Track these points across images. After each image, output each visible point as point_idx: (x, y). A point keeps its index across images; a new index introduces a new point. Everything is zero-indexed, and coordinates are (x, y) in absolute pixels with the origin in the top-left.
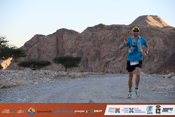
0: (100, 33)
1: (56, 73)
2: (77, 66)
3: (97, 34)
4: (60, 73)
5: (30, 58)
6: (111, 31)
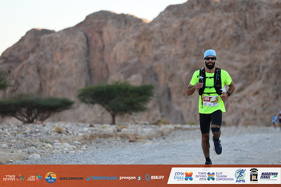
0: (201, 21)
1: (86, 129)
2: (142, 109)
3: (193, 22)
4: (97, 128)
5: (17, 91)
6: (231, 14)
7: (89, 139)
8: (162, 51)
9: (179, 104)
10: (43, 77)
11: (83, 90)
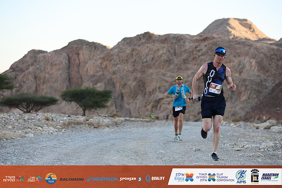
0: (146, 49)
1: (65, 118)
2: (104, 107)
3: (140, 50)
4: (73, 118)
5: (21, 91)
6: (165, 45)
7: (67, 125)
8: (119, 68)
9: (129, 104)
10: (38, 82)
11: (65, 92)
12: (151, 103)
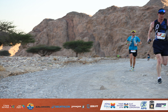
0: (112, 16)
1: (66, 59)
2: (88, 51)
3: (109, 16)
4: (70, 58)
5: (39, 43)
6: (124, 13)
7: (67, 63)
8: (97, 28)
9: (103, 49)
10: (49, 38)
11: (65, 43)
12: (116, 48)
